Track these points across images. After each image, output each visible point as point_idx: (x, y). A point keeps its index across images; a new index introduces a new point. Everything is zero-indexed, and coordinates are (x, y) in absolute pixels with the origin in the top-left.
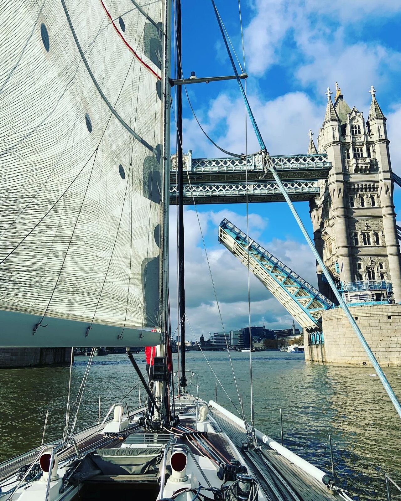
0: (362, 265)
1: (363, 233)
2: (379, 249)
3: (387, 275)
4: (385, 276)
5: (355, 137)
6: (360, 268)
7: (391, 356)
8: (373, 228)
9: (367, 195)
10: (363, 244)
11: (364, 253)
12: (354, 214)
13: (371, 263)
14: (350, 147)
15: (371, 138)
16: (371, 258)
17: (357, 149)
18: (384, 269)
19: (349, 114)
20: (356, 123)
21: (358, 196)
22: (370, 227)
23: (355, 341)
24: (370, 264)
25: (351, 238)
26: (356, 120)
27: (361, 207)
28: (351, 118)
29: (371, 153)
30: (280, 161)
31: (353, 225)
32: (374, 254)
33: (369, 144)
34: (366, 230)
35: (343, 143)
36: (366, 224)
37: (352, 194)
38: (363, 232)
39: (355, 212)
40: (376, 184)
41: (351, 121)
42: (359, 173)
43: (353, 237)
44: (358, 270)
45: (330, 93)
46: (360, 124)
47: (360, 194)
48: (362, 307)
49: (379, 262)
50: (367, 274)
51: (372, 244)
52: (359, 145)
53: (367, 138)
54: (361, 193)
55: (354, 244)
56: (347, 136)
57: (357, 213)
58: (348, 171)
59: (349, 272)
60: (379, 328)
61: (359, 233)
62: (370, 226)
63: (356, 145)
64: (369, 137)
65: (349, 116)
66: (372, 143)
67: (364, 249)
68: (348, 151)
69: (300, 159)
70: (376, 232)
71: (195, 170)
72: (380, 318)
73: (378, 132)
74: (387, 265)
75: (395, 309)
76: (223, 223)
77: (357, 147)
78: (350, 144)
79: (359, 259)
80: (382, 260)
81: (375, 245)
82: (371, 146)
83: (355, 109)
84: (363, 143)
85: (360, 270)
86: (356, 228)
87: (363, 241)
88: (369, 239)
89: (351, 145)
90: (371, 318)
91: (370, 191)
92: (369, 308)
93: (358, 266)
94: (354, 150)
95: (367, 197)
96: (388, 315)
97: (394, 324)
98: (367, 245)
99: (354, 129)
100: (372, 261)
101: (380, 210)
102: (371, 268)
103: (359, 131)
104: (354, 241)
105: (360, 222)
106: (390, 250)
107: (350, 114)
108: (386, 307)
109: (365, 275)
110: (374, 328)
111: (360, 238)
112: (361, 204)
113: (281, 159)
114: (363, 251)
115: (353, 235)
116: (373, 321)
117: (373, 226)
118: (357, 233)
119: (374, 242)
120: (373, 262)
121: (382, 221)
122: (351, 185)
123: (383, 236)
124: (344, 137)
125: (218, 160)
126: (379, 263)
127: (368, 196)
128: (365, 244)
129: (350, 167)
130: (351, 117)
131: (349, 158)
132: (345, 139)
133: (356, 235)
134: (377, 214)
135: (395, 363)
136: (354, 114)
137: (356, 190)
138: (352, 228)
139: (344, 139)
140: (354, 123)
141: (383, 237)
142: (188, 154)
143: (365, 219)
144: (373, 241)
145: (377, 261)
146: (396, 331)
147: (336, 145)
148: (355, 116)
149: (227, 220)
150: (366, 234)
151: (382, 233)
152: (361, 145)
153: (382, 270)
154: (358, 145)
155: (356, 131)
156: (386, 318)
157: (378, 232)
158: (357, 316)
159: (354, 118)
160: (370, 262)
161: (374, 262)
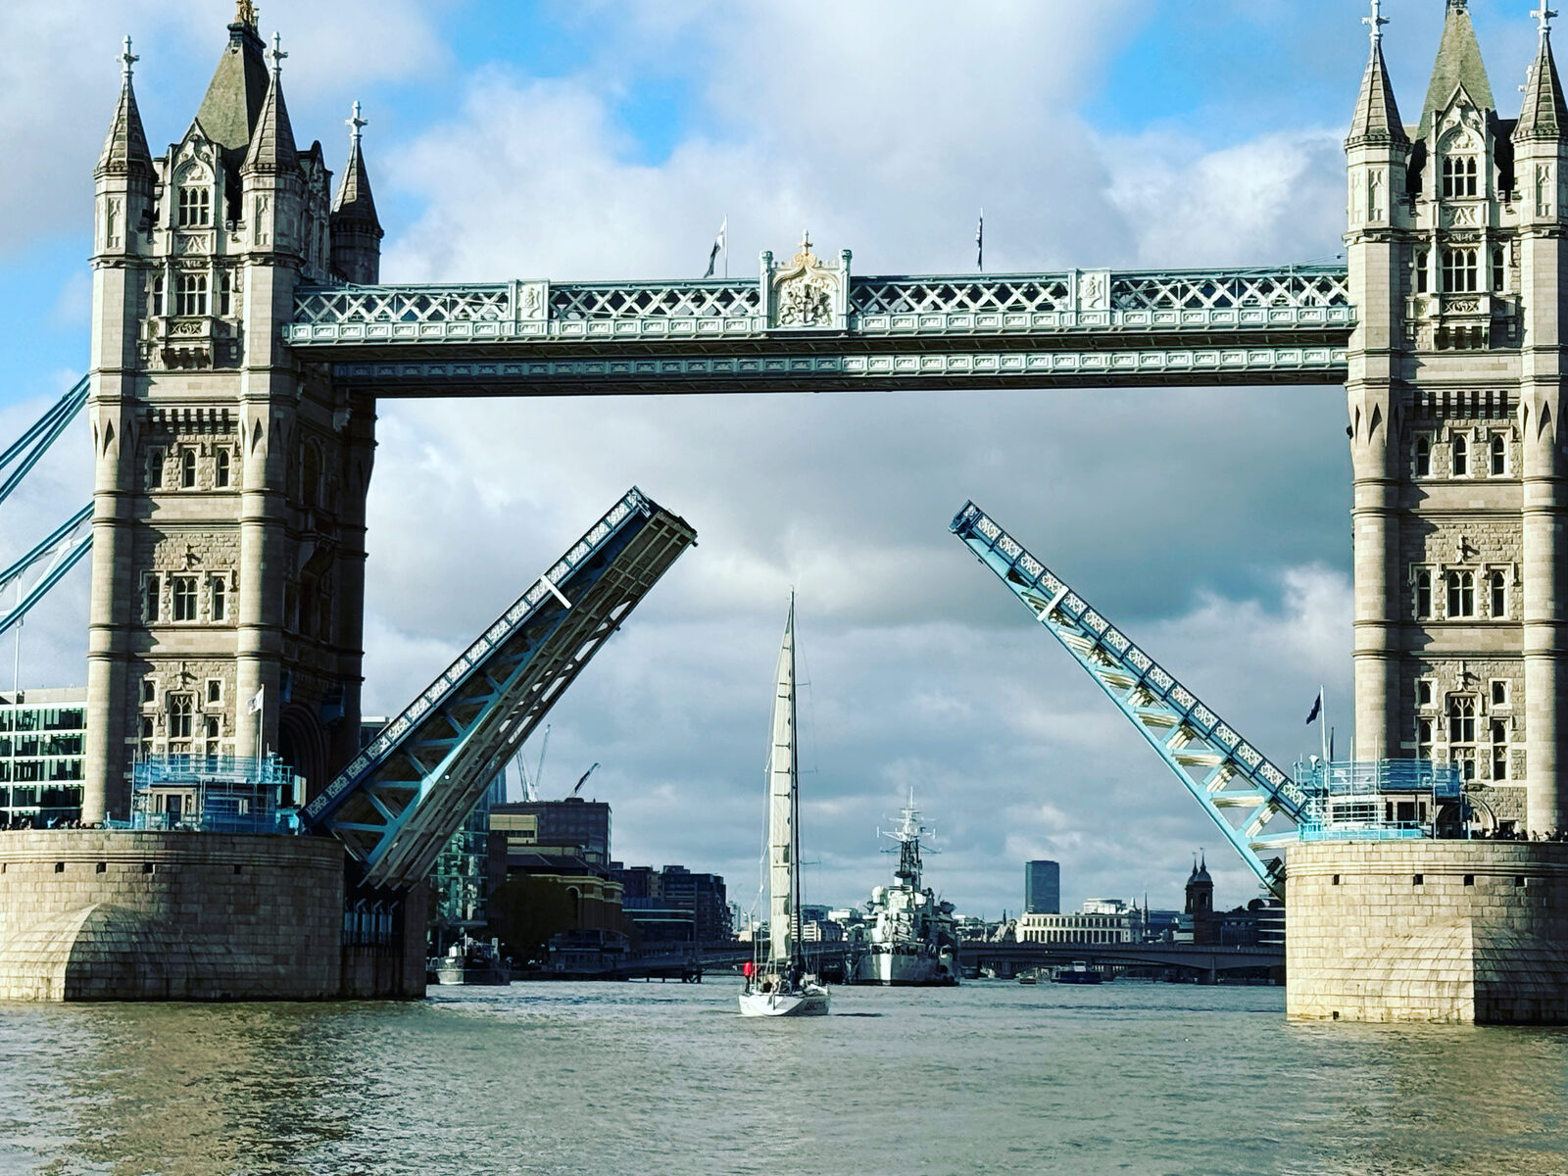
0: (1434, 690)
1: (1450, 571)
2: (1499, 632)
3: (1514, 725)
4: (1508, 727)
5: (1452, 208)
6: (1426, 699)
7: (1390, 994)
8: (1488, 555)
9: (1477, 433)
10: (1445, 613)
11: (1446, 647)
12: (1424, 504)
13: (1466, 684)
14: (1428, 250)
15: (1511, 212)
16: (1465, 665)
17: (1454, 253)
18: (1507, 705)
19: (1438, 113)
20: (1461, 151)
21: (1445, 435)
22: (1476, 552)
23: (1327, 949)
24: (1460, 687)
25: (1406, 590)
26: (1462, 140)
27: (1451, 477)
28: (1444, 130)
29: (1505, 271)
30: (1174, 291)
31: (1418, 541)
32: (1479, 649)
33: (1498, 237)
34: (1460, 563)
35: (1405, 232)
36: (1464, 539)
37: (1423, 429)
38: (1449, 568)
39: (1427, 496)
40: (1511, 393)
41: (1444, 142)
42: (1452, 349)
43: (1411, 587)
44: (1416, 706)
45: (1379, 22)
46: (1476, 155)
47: (1451, 430)
48: (1351, 843)
49: (1491, 681)
50: (1448, 721)
51: (1477, 615)
52: (1463, 241)
53: (1494, 214)
54: (1457, 422)
55: (1415, 613)
56: (1424, 202)
57: (1435, 499)
58: (1415, 341)
59: (1382, 713)
60: (1387, 911)
61: (1435, 574)
62: (1475, 547)
63: (1451, 241)
64: (1503, 209)
65: (1438, 124)
66: (1511, 234)
67: (1447, 632)
68: (1422, 261)
69: (1247, 285)
70: (1494, 571)
71: (860, 327)
72: (1392, 880)
73: (1533, 191)
74: (1519, 689)
75: (1438, 855)
76: (963, 520)
77: (1456, 248)
78: (1429, 238)
79: (1423, 668)
80: (1503, 672)
81: (1485, 618)
82: (1508, 245)
83: (1464, 97)
84: (1475, 233)
85: (1424, 706)
86: (1428, 554)
87: (1445, 601)
88: (1468, 595)
89: (1434, 238)
90: (1372, 879)
91: (1489, 416)
92: (1369, 848)
93: (1417, 690)
94: (1445, 256)
95: (1477, 440)
96: (1417, 872)
97: (1427, 901)
98: (1461, 618)
99: (1453, 176)
100: (1467, 675)
101: (1516, 488)
102: (1462, 701)
103: (1472, 182)
104: (1415, 601)
105: (1442, 531)
106: (1536, 637)
107: (1442, 115)
108: (1415, 848)
109: (1440, 724)
110: (1375, 911)
111: (1438, 590)
112: (1451, 465)
113: (1179, 285)
114: (1441, 640)
115: (1414, 579)
116: (1375, 890)
117: (1486, 547)
118: (1429, 571)
119: (1485, 606)
120: (1470, 680)
121: (1519, 532)
122: (1419, 396)
123: (1517, 584)
124: (1413, 206)
125: (948, 282)
126: (1491, 683)
127: (1481, 436)
128: (1453, 612)
129: (1424, 324)
130: (1446, 126)
131: (1422, 288)
132: (1413, 214)
133: (1425, 579)
134: (1505, 504)
135: (1396, 1013)
136: (1455, 115)
137: (1439, 413)
138: (1411, 554)
139: (1412, 216)
140: (1455, 151)
141: (1518, 589)
142: (837, 263)
143: (1461, 522)
144: (1482, 601)
145: (1487, 674)
146: (1431, 921)
147: (1375, 242)
148: (1459, 124)
149: (978, 510)
150: (1460, 577)
151: (1516, 575)
152: (1468, 242)
153: (1499, 706)
154: (1457, 242)
155: (1459, 181)
156: (1409, 880)
157: (1504, 571)
158: (1337, 873)
159: (1456, 131)
160: (1462, 679)
161: (1474, 678)
